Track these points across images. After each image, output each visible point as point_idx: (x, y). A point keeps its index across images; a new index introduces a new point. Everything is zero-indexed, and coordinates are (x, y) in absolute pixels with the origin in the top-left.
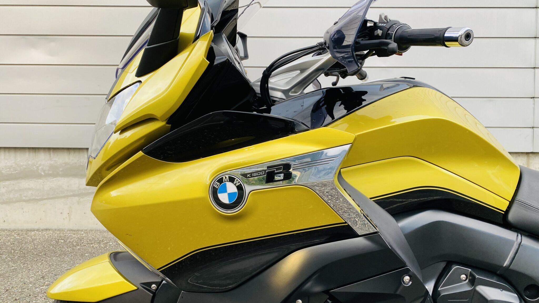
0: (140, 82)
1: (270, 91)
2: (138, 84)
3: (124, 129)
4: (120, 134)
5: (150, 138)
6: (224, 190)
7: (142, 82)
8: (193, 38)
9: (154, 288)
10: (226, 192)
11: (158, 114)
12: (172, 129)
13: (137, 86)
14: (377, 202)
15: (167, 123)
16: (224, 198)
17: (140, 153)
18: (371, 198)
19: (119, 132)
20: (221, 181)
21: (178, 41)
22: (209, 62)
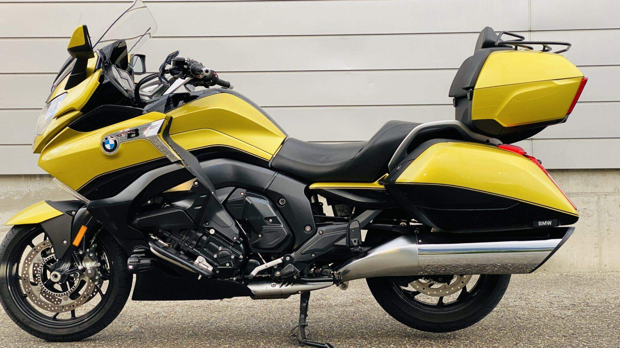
0: (67, 92)
1: (141, 96)
2: (66, 93)
3: (58, 117)
4: (57, 119)
5: (71, 120)
6: (108, 143)
7: (68, 92)
8: (94, 70)
9: (74, 214)
10: (109, 143)
11: (76, 107)
12: (83, 114)
13: (65, 95)
14: (191, 152)
15: (81, 112)
16: (108, 147)
17: (68, 128)
18: (187, 150)
19: (56, 118)
20: (106, 139)
21: (86, 72)
22: (99, 83)
